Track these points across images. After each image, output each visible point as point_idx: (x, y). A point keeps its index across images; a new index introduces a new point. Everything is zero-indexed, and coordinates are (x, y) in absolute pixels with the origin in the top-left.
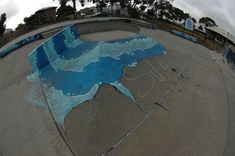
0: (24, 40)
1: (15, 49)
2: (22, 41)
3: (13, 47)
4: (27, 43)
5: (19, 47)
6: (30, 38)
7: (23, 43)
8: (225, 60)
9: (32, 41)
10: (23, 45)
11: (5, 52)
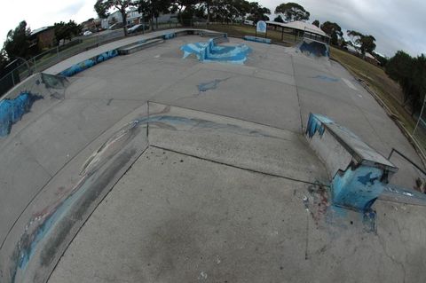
0: (101, 55)
1: (89, 67)
2: (98, 57)
3: (86, 64)
4: (104, 60)
5: (94, 64)
6: (107, 53)
7: (100, 58)
8: (300, 51)
9: (110, 58)
10: (99, 62)
11: (73, 69)
